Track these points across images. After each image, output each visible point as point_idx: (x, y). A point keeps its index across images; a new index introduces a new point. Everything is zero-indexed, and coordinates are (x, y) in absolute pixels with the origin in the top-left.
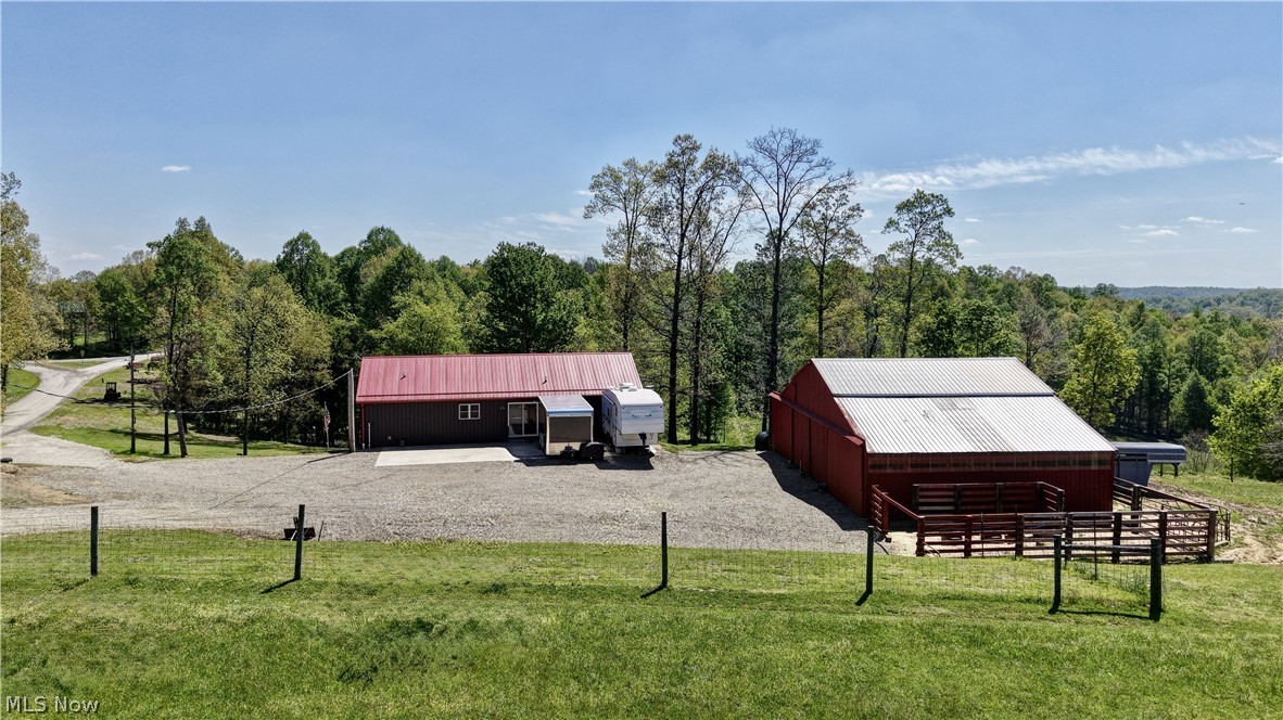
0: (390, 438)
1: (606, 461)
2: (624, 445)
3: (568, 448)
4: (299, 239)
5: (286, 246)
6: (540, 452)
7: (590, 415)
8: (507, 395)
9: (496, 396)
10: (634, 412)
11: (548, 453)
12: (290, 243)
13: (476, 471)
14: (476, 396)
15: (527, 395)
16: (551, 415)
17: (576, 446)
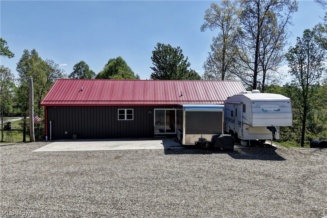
0: (66, 133)
1: (236, 152)
2: (250, 139)
3: (201, 139)
4: (80, 64)
5: (75, 67)
6: (178, 144)
7: (221, 110)
8: (153, 103)
9: (145, 103)
10: (263, 106)
11: (184, 143)
12: (76, 66)
13: (116, 158)
14: (130, 103)
15: (168, 103)
16: (187, 110)
17: (208, 138)
